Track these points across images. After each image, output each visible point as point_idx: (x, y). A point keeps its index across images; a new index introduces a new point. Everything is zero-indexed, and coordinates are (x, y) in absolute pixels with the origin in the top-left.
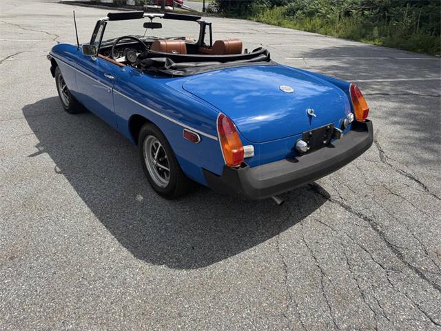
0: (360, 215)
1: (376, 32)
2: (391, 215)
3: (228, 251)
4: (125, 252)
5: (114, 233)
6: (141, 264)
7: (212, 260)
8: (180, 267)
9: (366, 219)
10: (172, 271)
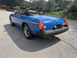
0: (67, 43)
1: (65, 17)
2: (74, 43)
3: (40, 49)
4: (19, 48)
5: (17, 45)
6: (22, 51)
7: (37, 51)
8: (30, 52)
9: (69, 44)
10: (28, 52)
